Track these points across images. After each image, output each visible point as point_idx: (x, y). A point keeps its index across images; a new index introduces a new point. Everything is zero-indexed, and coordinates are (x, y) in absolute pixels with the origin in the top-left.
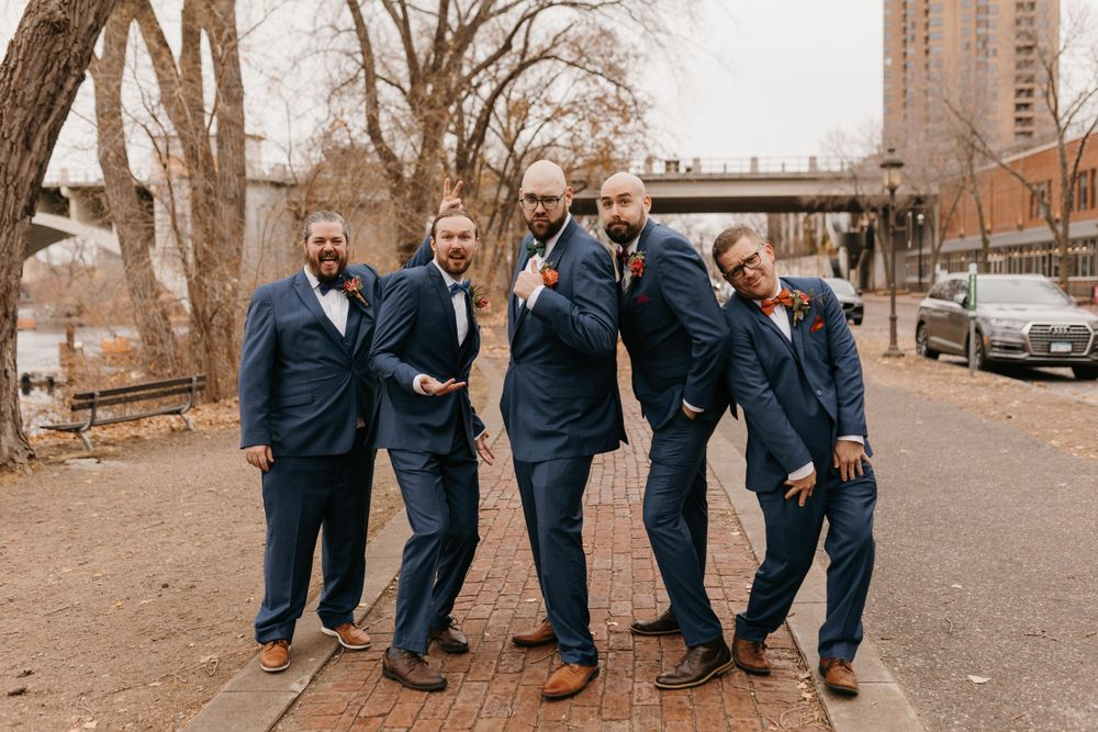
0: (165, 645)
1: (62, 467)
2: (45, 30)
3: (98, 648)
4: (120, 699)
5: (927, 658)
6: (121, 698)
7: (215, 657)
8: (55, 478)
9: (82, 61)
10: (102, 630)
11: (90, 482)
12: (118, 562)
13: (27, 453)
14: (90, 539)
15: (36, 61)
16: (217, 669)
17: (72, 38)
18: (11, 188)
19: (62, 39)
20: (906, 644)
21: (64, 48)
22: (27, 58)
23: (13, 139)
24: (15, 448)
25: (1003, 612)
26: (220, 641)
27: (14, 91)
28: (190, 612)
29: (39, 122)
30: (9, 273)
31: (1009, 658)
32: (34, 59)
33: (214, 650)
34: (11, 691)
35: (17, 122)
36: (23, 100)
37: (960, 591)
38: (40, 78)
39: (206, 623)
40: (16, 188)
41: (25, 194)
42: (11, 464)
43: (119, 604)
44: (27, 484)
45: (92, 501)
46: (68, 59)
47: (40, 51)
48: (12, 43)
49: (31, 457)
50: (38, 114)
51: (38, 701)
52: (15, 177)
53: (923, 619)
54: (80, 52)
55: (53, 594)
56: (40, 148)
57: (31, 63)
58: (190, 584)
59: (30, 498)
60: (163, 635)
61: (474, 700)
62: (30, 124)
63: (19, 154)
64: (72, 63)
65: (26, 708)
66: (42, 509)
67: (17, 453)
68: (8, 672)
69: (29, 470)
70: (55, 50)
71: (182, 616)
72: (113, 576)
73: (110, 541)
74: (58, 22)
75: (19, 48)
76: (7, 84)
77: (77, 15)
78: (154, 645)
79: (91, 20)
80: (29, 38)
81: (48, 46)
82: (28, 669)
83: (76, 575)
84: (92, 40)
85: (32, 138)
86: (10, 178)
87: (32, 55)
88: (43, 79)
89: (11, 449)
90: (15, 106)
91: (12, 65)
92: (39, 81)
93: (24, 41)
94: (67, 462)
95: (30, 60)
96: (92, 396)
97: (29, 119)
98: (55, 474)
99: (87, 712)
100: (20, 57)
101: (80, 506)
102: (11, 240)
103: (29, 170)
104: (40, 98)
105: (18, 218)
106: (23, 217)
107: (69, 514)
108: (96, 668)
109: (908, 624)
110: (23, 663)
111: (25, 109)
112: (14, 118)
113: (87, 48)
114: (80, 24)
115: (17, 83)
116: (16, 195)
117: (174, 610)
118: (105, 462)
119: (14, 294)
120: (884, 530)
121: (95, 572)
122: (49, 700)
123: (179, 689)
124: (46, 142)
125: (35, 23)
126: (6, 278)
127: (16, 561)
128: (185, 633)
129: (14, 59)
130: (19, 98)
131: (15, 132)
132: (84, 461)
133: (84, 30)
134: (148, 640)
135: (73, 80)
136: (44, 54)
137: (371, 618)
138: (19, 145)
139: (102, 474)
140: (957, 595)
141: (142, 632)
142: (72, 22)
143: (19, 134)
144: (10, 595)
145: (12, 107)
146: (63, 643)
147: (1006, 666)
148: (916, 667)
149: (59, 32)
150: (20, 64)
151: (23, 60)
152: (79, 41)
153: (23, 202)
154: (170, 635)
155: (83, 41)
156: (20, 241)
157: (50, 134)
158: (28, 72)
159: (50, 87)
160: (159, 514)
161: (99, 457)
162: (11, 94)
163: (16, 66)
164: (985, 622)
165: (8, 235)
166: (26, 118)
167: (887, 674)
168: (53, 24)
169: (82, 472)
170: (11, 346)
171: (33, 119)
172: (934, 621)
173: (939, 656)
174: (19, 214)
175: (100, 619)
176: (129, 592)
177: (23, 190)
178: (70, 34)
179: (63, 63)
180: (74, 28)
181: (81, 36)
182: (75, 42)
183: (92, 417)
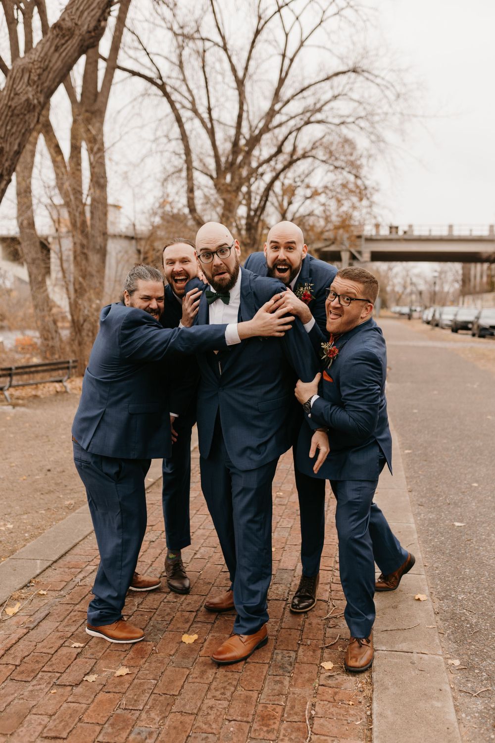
0: (47, 496)
3: (14, 496)
5: (438, 515)
6: (25, 517)
7: (72, 502)
9: (10, 171)
10: (15, 489)
11: (8, 418)
12: (24, 459)
14: (9, 448)
16: (73, 507)
17: (5, 158)
20: (431, 508)
26: (76, 495)
28: (61, 483)
31: (482, 517)
33: (72, 499)
39: (69, 487)
43: (25, 478)
54: (9, 165)
58: (62, 470)
60: (47, 492)
61: (198, 522)
64: (5, 173)
71: (57, 484)
72: (21, 465)
73: (20, 449)
77: (8, 145)
78: (42, 496)
79: (16, 147)
84: (16, 159)
96: (10, 369)
99: (8, 522)
108: (13, 504)
109: (437, 500)
113: (13, 163)
114: (10, 150)
117: (53, 481)
118: (18, 408)
121: (11, 463)
123: (53, 514)
128: (58, 492)
132: (5, 407)
133: (12, 153)
134: (39, 494)
135: (5, 183)
137: (154, 486)
139: (15, 415)
140: (473, 489)
141: (36, 490)
142: (5, 149)
147: (478, 520)
148: (430, 518)
152: (9, 159)
154: (50, 492)
155: (11, 160)
160: (47, 436)
161: (14, 406)
167: (412, 520)
169: (4, 412)
173: (445, 514)
175: (14, 484)
176: (30, 473)
178: (4, 155)
180: (6, 152)
181: (10, 157)
182: (7, 160)
183: (11, 382)
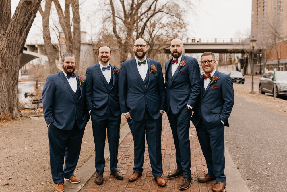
0: (47, 172)
1: (29, 119)
2: (26, 4)
3: (30, 172)
4: (33, 188)
5: (260, 186)
8: (27, 122)
9: (35, 12)
10: (31, 167)
11: (36, 123)
12: (39, 146)
13: (20, 115)
14: (33, 140)
15: (23, 12)
17: (33, 6)
18: (17, 46)
19: (30, 6)
20: (254, 181)
21: (31, 8)
22: (21, 11)
23: (17, 32)
24: (17, 114)
25: (283, 172)
27: (17, 20)
29: (24, 28)
30: (16, 68)
31: (285, 187)
32: (22, 11)
34: (4, 184)
35: (18, 28)
36: (20, 22)
37: (271, 165)
38: (24, 16)
40: (18, 46)
41: (20, 47)
42: (16, 118)
43: (37, 159)
44: (20, 124)
45: (35, 129)
46: (32, 12)
47: (24, 9)
48: (17, 7)
49: (21, 116)
50: (24, 26)
51: (11, 188)
52: (17, 43)
53: (260, 173)
54: (35, 9)
55: (21, 155)
56: (24, 35)
57: (22, 13)
59: (20, 127)
60: (47, 169)
62: (22, 28)
63: (19, 36)
64: (33, 12)
65: (8, 189)
66: (23, 131)
67: (18, 115)
68: (5, 178)
69: (21, 120)
70: (28, 9)
72: (37, 150)
73: (38, 140)
74: (29, 2)
75: (19, 9)
76: (16, 18)
78: (45, 172)
80: (21, 6)
81: (26, 8)
82: (10, 178)
83: (28, 150)
84: (38, 6)
85: (22, 32)
86: (16, 43)
87: (22, 10)
88: (25, 17)
89: (16, 114)
90: (18, 24)
91: (17, 13)
92: (24, 17)
93: (20, 7)
94: (31, 118)
95: (22, 12)
96: (38, 100)
97: (21, 27)
98: (27, 121)
100: (19, 11)
101: (32, 130)
102: (16, 59)
103: (21, 41)
104: (24, 22)
105: (18, 53)
106: (20, 53)
107: (29, 132)
108: (28, 178)
109: (255, 175)
110: (10, 176)
111: (20, 24)
112: (17, 27)
113: (36, 8)
114: (35, 2)
115: (18, 18)
116: (18, 47)
118: (40, 118)
119: (17, 73)
120: (248, 145)
121: (33, 149)
122: (14, 187)
123: (49, 185)
124: (26, 33)
125: (23, 2)
126: (15, 69)
127: (14, 145)
129: (18, 11)
130: (19, 22)
131: (18, 31)
132: (35, 118)
133: (36, 4)
134: (43, 170)
135: (33, 17)
136: (25, 10)
138: (19, 34)
139: (39, 121)
140: (270, 166)
141: (42, 168)
142: (32, 2)
143: (19, 31)
144: (10, 155)
145: (17, 24)
146: (21, 170)
147: (284, 190)
148: (257, 189)
149: (29, 4)
150: (19, 13)
151: (20, 12)
153: (20, 49)
154: (49, 169)
155: (35, 6)
156: (19, 60)
157: (27, 31)
158: (21, 15)
159: (27, 19)
162: (17, 21)
163: (18, 13)
164: (278, 175)
165: (16, 58)
166: (20, 27)
168: (27, 2)
169: (34, 120)
170: (16, 87)
171: (22, 27)
172: (263, 174)
173: (264, 186)
174: (19, 52)
175: (32, 163)
176: (41, 155)
177: (20, 46)
178: (32, 5)
179: (30, 12)
180: (33, 3)
181: (35, 5)
182: (33, 7)
183: (38, 106)
